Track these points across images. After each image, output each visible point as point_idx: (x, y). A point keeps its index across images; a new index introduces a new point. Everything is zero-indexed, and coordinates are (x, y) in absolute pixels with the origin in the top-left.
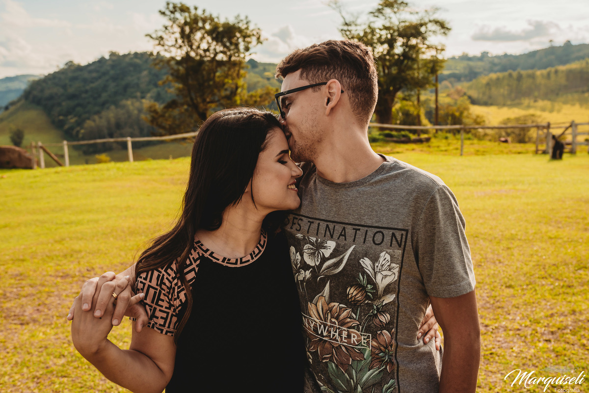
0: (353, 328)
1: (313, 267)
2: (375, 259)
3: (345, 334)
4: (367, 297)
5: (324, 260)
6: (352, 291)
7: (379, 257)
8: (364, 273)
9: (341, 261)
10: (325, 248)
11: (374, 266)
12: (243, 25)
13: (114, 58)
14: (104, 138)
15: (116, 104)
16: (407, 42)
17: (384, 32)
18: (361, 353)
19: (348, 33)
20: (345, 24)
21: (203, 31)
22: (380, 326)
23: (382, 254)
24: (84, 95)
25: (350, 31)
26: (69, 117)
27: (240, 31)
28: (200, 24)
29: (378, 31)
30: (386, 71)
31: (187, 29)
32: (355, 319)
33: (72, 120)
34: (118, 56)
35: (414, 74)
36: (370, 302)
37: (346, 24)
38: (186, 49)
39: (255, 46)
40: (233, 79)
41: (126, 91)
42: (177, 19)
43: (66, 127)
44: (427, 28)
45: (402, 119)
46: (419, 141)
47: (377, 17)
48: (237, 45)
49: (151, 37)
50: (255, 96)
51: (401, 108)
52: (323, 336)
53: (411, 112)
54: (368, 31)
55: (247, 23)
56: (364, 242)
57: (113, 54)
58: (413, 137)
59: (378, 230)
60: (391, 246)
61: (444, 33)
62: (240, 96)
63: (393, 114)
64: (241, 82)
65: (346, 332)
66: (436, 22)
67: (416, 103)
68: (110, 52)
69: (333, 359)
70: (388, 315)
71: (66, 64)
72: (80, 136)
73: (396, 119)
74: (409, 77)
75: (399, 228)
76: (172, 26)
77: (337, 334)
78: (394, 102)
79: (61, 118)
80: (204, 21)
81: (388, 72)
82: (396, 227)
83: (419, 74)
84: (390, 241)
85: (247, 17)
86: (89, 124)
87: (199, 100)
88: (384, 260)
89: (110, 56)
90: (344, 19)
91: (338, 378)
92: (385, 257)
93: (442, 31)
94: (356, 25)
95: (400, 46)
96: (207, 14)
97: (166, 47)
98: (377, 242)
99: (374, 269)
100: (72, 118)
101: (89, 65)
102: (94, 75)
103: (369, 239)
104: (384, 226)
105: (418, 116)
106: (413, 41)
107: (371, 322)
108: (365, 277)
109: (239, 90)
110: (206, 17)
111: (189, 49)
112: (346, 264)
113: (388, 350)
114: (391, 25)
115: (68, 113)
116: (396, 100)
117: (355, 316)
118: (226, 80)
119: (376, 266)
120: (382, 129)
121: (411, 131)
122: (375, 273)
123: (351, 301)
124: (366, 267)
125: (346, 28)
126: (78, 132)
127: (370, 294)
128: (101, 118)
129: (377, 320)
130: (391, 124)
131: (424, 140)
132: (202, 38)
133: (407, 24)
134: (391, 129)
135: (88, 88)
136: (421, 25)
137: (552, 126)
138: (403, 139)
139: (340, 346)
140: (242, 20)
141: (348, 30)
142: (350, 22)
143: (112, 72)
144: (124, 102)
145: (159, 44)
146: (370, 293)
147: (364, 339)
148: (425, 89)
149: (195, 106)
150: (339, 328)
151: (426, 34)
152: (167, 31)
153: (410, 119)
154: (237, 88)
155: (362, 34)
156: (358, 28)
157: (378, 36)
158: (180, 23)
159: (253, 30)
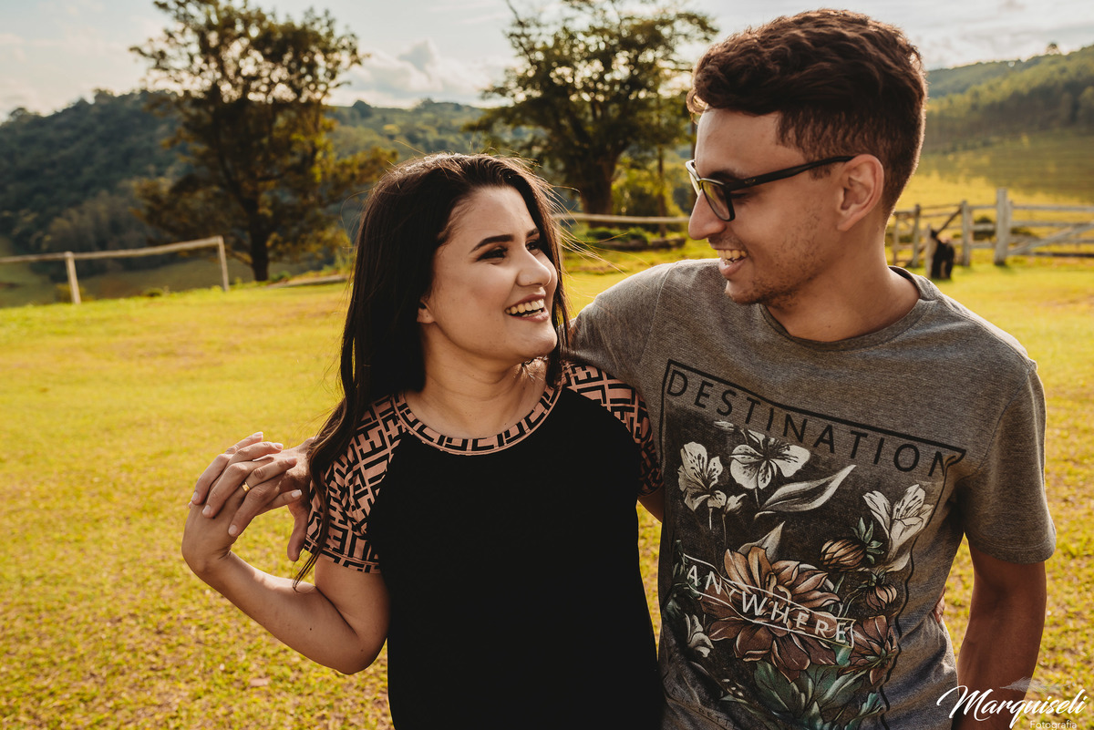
0: (826, 609)
1: (750, 492)
2: (895, 496)
3: (802, 618)
4: (865, 562)
5: (779, 480)
6: (834, 549)
7: (904, 493)
8: (870, 518)
9: (820, 490)
10: (784, 457)
11: (892, 508)
12: (322, 27)
13: (104, 102)
14: (90, 250)
15: (110, 186)
16: (636, 57)
17: (592, 40)
18: (832, 650)
19: (523, 40)
20: (517, 22)
21: (245, 41)
22: (877, 607)
23: (912, 489)
24: (48, 172)
25: (527, 36)
26: (22, 212)
27: (316, 38)
28: (239, 28)
29: (581, 37)
30: (599, 113)
31: (213, 38)
32: (832, 592)
33: (28, 218)
34: (112, 98)
35: (651, 118)
36: (867, 570)
37: (521, 24)
38: (212, 74)
39: (347, 69)
40: (306, 133)
41: (127, 162)
42: (192, 17)
43: (17, 231)
44: (673, 28)
45: (632, 204)
46: (665, 246)
47: (580, 9)
48: (312, 66)
49: (141, 53)
50: (349, 166)
51: (627, 185)
52: (754, 617)
53: (648, 191)
54: (563, 36)
55: (329, 24)
56: (876, 462)
57: (101, 95)
58: (651, 238)
59: (907, 442)
60: (930, 475)
61: (706, 38)
62: (322, 166)
63: (613, 194)
64: (322, 139)
65: (807, 616)
66: (690, 17)
67: (656, 174)
68: (95, 91)
69: (770, 658)
70: (894, 590)
71: (13, 114)
72: (44, 247)
73: (620, 205)
74: (641, 124)
75: (952, 444)
76: (184, 30)
77: (785, 615)
78: (615, 173)
79: (6, 214)
80: (247, 22)
81: (602, 114)
82: (945, 441)
83: (660, 119)
84: (930, 467)
85: (327, 13)
86: (60, 224)
87: (241, 175)
88: (914, 499)
89: (96, 97)
90: (515, 13)
91: (774, 689)
92: (915, 493)
93: (702, 34)
94: (538, 25)
95: (624, 65)
96: (252, 7)
97: (173, 73)
98: (903, 465)
99: (890, 515)
100: (26, 215)
101: (57, 115)
102: (67, 133)
103: (888, 456)
104: (920, 435)
105: (661, 198)
106: (648, 56)
107: (862, 601)
108: (872, 526)
109: (319, 155)
110: (249, 13)
111: (219, 75)
112: (832, 498)
113: (887, 651)
114: (607, 26)
115: (19, 204)
116: (618, 167)
117: (831, 586)
118: (294, 136)
119: (895, 510)
120: (593, 224)
121: (648, 227)
122: (892, 522)
123: (829, 565)
124: (876, 509)
125: (518, 30)
126: (40, 240)
127: (871, 557)
128: (82, 213)
129: (873, 596)
130: (611, 214)
131: (672, 243)
132: (245, 54)
133: (636, 22)
134: (610, 225)
135: (55, 157)
136: (663, 23)
137: (924, 212)
138: (633, 243)
139: (789, 635)
140: (318, 19)
141: (523, 35)
142: (528, 20)
143: (101, 129)
144: (125, 183)
145: (158, 67)
146: (873, 555)
147: (841, 628)
148: (673, 148)
149: (233, 187)
150: (792, 606)
151: (672, 42)
152: (172, 41)
153: (646, 204)
154: (315, 151)
155: (550, 43)
156: (544, 30)
157: (582, 47)
158: (197, 24)
159: (342, 38)
